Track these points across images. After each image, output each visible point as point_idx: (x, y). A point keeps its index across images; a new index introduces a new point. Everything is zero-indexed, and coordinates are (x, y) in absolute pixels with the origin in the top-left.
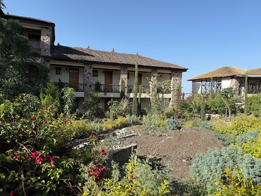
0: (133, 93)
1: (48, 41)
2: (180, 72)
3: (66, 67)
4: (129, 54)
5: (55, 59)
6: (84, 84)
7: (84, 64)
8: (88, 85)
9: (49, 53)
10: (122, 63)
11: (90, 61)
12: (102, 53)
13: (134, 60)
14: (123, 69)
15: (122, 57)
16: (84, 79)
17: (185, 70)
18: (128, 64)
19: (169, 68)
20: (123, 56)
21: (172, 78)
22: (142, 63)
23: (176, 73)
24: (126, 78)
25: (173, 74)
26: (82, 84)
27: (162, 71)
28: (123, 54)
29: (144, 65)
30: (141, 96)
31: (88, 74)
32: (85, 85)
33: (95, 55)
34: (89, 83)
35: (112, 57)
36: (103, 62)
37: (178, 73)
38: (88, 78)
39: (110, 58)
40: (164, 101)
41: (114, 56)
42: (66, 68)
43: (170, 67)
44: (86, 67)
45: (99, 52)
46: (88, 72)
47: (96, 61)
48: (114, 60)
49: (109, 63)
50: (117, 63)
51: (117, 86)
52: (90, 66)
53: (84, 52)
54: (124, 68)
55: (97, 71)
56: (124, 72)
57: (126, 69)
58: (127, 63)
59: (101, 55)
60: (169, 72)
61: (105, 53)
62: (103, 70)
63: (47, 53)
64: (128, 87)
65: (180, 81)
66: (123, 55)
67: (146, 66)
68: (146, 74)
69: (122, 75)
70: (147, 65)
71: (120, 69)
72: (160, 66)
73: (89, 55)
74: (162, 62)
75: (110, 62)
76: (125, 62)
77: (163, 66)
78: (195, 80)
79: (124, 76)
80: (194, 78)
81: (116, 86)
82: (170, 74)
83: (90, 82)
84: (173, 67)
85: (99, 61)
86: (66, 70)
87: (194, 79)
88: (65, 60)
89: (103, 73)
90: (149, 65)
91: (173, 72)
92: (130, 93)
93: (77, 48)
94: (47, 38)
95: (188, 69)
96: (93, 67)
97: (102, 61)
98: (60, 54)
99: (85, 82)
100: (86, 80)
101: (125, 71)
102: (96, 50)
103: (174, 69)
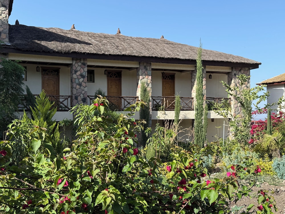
0: (162, 110)
1: (4, 17)
2: (247, 69)
3: (36, 65)
4: (148, 39)
5: (19, 50)
6: (71, 97)
7: (73, 60)
8: (79, 99)
9: (7, 40)
10: (142, 55)
11: (84, 53)
12: (101, 37)
13: (161, 50)
14: (142, 67)
15: (138, 44)
16: (72, 87)
17: (256, 66)
18: (152, 57)
19: (227, 62)
20: (139, 43)
21: (231, 80)
22: (178, 55)
23: (240, 71)
24: (149, 82)
25: (233, 74)
26: (69, 97)
27: (214, 68)
28: (137, 38)
29: (182, 58)
30: (178, 117)
31: (80, 77)
32: (74, 98)
33: (89, 42)
34: (82, 95)
35: (122, 45)
36: (107, 55)
37: (242, 71)
38: (80, 85)
39: (117, 46)
40: (224, 125)
41: (123, 43)
42: (38, 67)
43: (229, 60)
44: (76, 65)
45: (95, 36)
46: (78, 73)
47: (95, 52)
48: (126, 50)
49: (118, 55)
50: (133, 55)
51: (132, 98)
52: (82, 61)
53: (69, 36)
54: (145, 64)
55: (93, 71)
56: (144, 72)
57: (148, 66)
58: (151, 56)
59: (100, 42)
60: (227, 69)
61: (105, 37)
62: (104, 69)
63: (4, 39)
64: (154, 100)
65: (247, 86)
66: (139, 40)
67: (186, 59)
68: (183, 74)
69: (141, 77)
70: (187, 58)
71: (138, 66)
72: (211, 59)
73: (80, 42)
74: (211, 51)
75: (119, 53)
76: (146, 54)
77: (216, 59)
78: (273, 83)
79: (145, 80)
80: (271, 80)
81: (131, 98)
82: (228, 73)
83: (83, 92)
84: (234, 61)
85: (100, 53)
86: (37, 71)
87: (271, 82)
88: (38, 51)
89: (105, 74)
90: (191, 58)
91: (234, 70)
92: (157, 110)
93: (52, 28)
94: (4, 12)
95: (260, 64)
96: (89, 63)
97: (106, 53)
98: (26, 41)
99: (75, 92)
100: (75, 88)
101: (147, 69)
102: (87, 32)
103: (237, 63)
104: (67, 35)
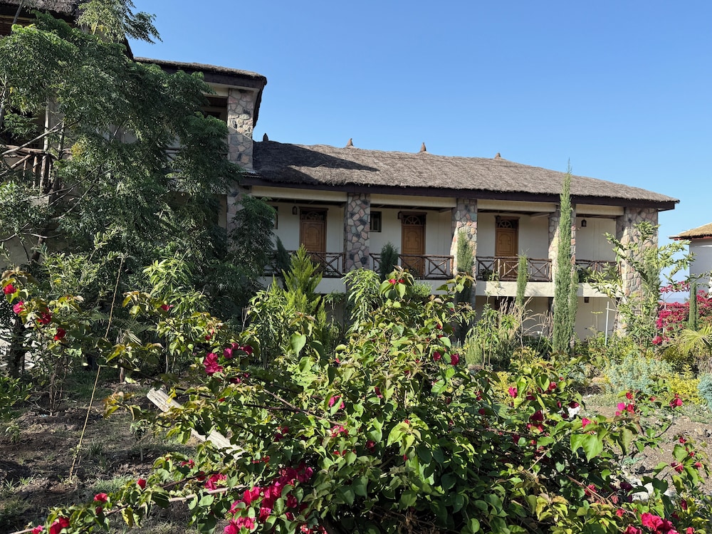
0: (495, 280)
1: (247, 129)
2: (652, 210)
3: (292, 205)
4: (472, 159)
5: (267, 181)
6: (344, 255)
7: (348, 196)
8: (357, 258)
9: (250, 165)
10: (462, 187)
11: (366, 185)
12: (393, 158)
13: (495, 177)
14: (462, 207)
15: (456, 168)
16: (346, 240)
17: (669, 205)
18: (479, 190)
19: (616, 198)
20: (457, 166)
21: (623, 230)
22: (526, 186)
23: (639, 213)
24: (472, 233)
25: (627, 219)
26: (341, 254)
27: (592, 209)
28: (454, 158)
29: (533, 191)
30: (523, 293)
31: (358, 223)
32: (348, 257)
33: (375, 166)
34: (360, 252)
35: (428, 171)
36: (402, 188)
37: (644, 215)
38: (358, 236)
39: (420, 173)
40: (608, 309)
41: (429, 167)
42: (295, 207)
43: (619, 195)
44: (354, 204)
45: (383, 156)
46: (356, 217)
47: (384, 183)
48: (435, 179)
49: (421, 188)
50: (447, 186)
51: (443, 259)
52: (363, 198)
53: (343, 157)
54: (467, 202)
55: (380, 213)
56: (465, 216)
57: (471, 205)
58: (477, 188)
59: (393, 166)
60: (615, 211)
61: (401, 158)
62: (398, 210)
63: (245, 164)
64: (480, 262)
65: (652, 241)
66: (456, 162)
67: (540, 193)
68: (533, 218)
69: (458, 224)
70: (542, 191)
71: (454, 206)
72: (586, 193)
73: (360, 167)
74: (587, 179)
75: (424, 185)
76: (469, 184)
77: (595, 193)
78: (702, 236)
79: (466, 228)
80: (697, 230)
81: (440, 259)
82: (617, 218)
83: (363, 248)
84: (629, 196)
85: (392, 184)
86: (293, 214)
87: (699, 234)
88: (296, 183)
89: (399, 218)
90: (549, 191)
91: (628, 212)
92: (485, 279)
93: (317, 146)
94: (246, 122)
95: (678, 202)
96: (374, 201)
97: (402, 184)
98: (277, 166)
99: (349, 248)
100: (351, 241)
101: (469, 211)
102: (373, 149)
103: (634, 200)
104: (340, 156)
